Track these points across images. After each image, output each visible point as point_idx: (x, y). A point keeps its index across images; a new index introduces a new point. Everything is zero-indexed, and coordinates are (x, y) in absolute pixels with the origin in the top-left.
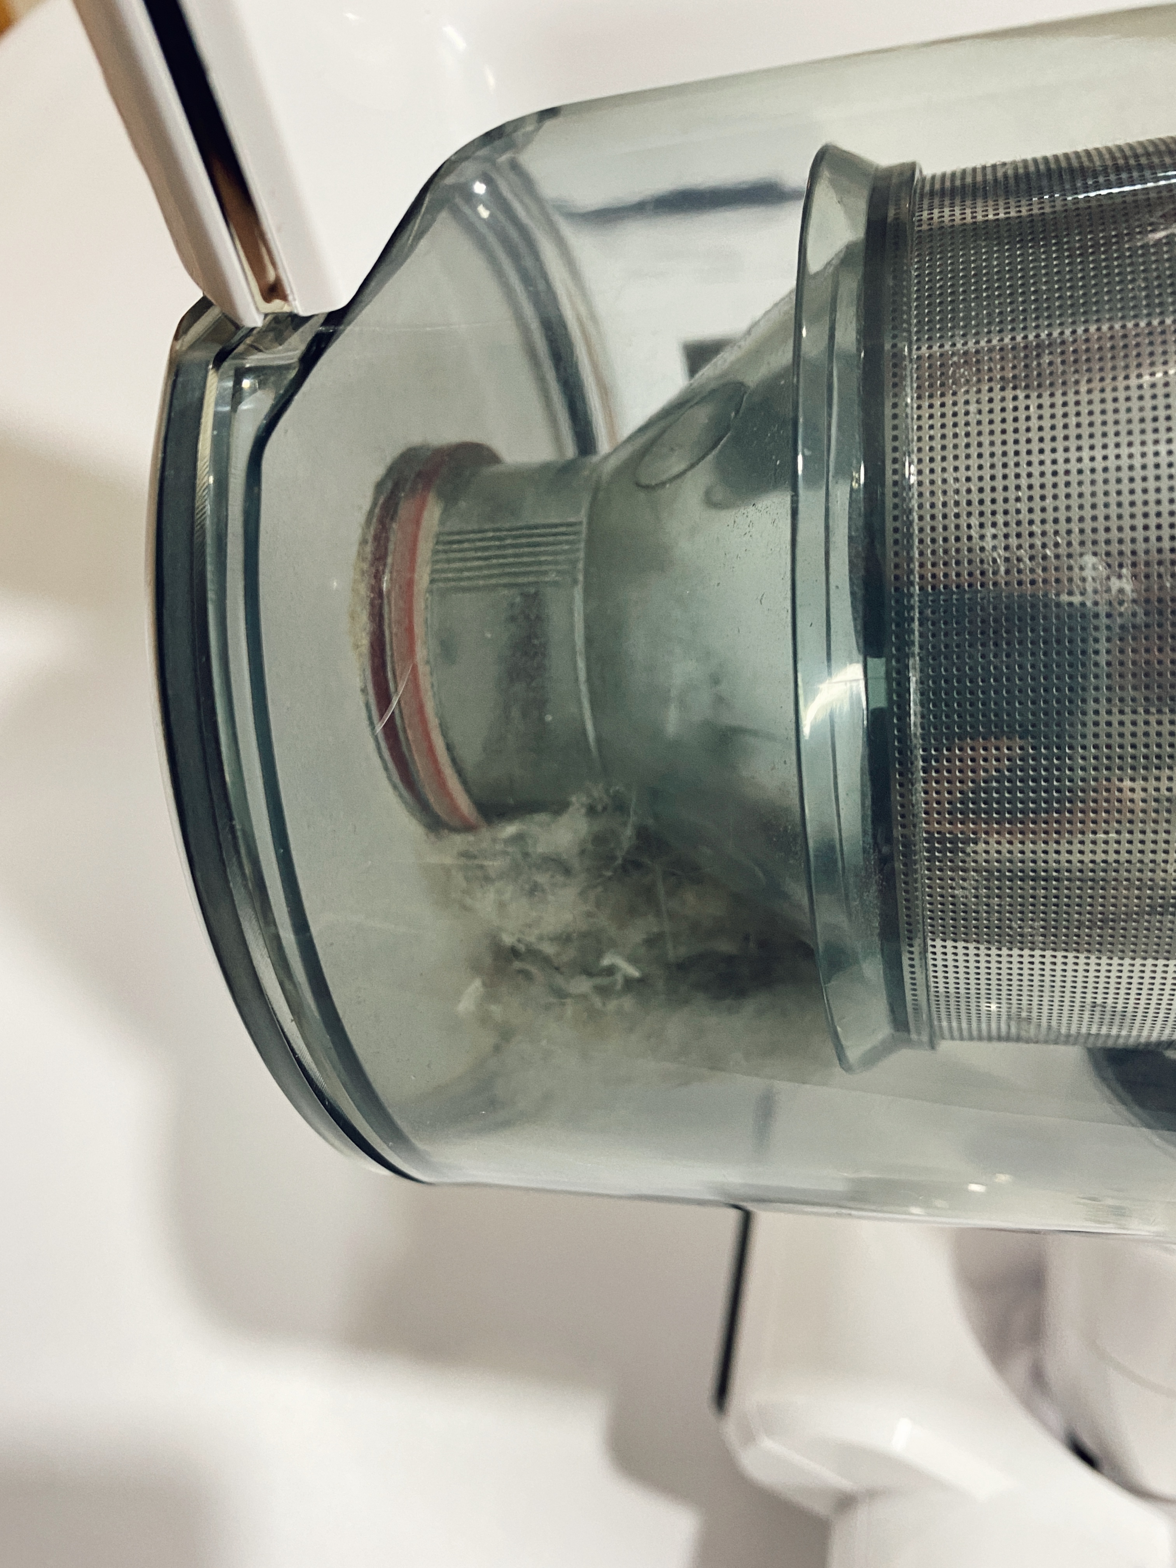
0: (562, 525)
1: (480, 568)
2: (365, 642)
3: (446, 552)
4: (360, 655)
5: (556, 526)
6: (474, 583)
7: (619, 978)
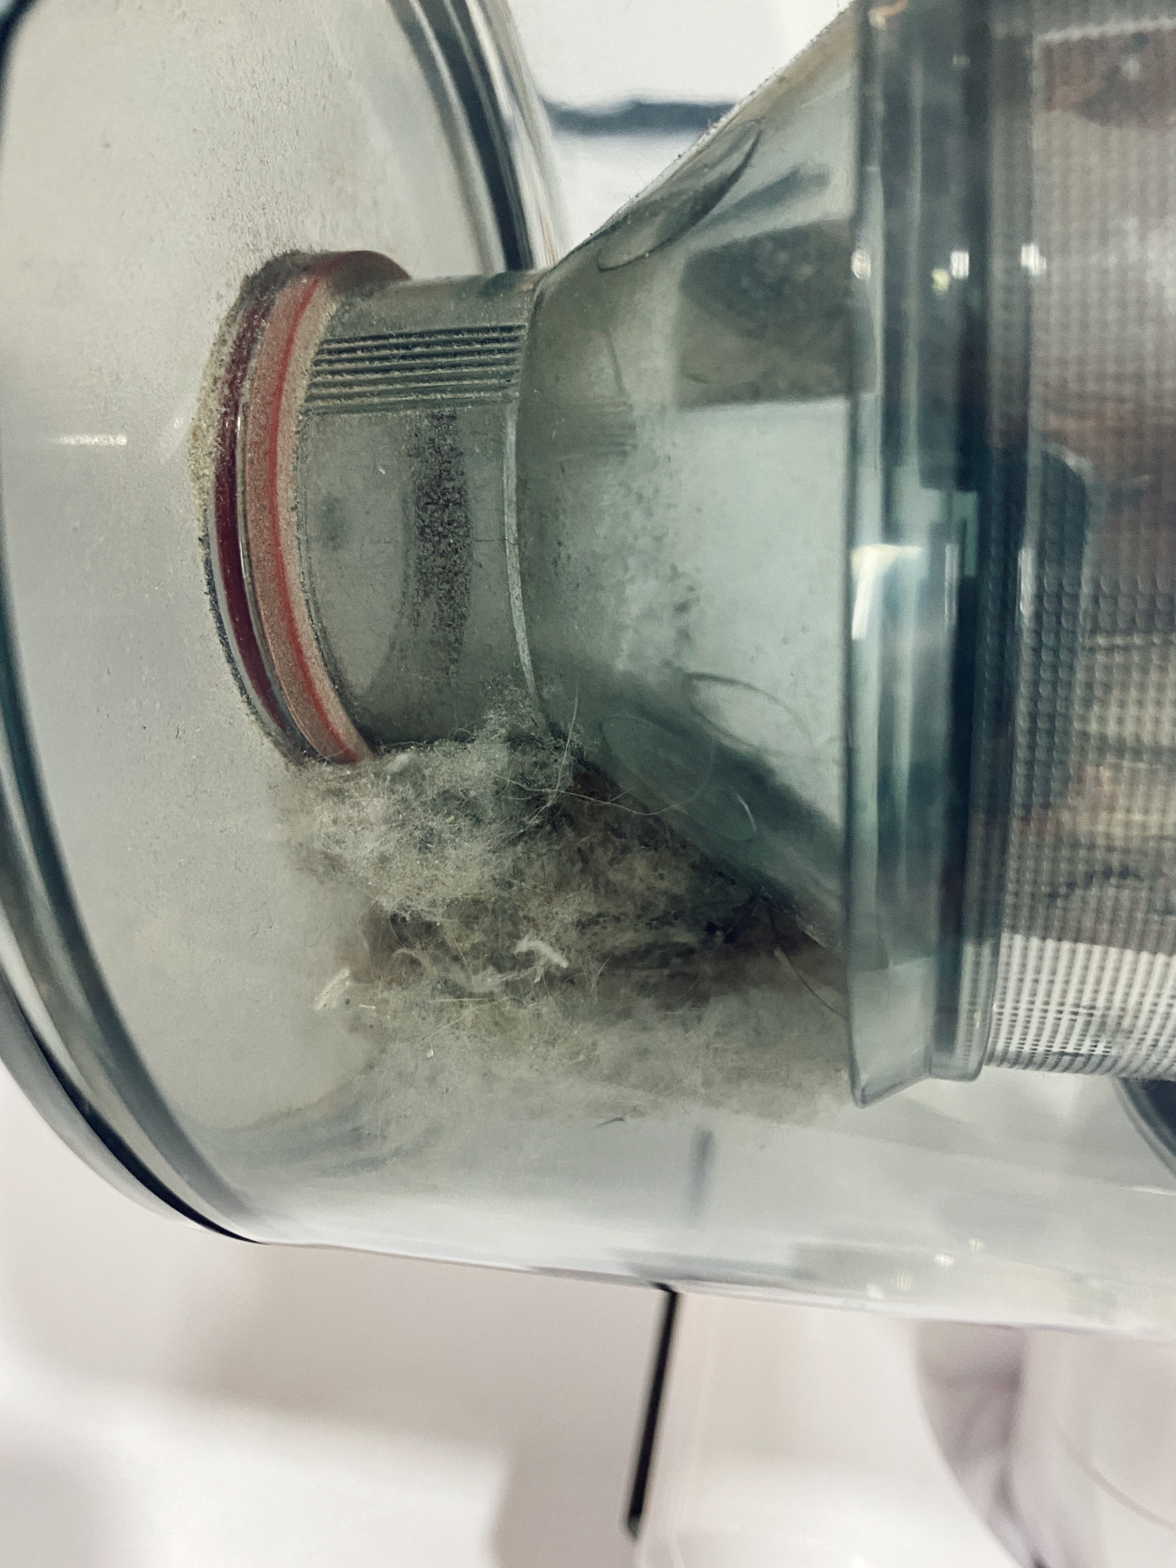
0: (494, 329)
1: (375, 382)
2: (210, 471)
3: (330, 362)
4: (201, 490)
5: (487, 330)
6: (367, 401)
7: (539, 971)
